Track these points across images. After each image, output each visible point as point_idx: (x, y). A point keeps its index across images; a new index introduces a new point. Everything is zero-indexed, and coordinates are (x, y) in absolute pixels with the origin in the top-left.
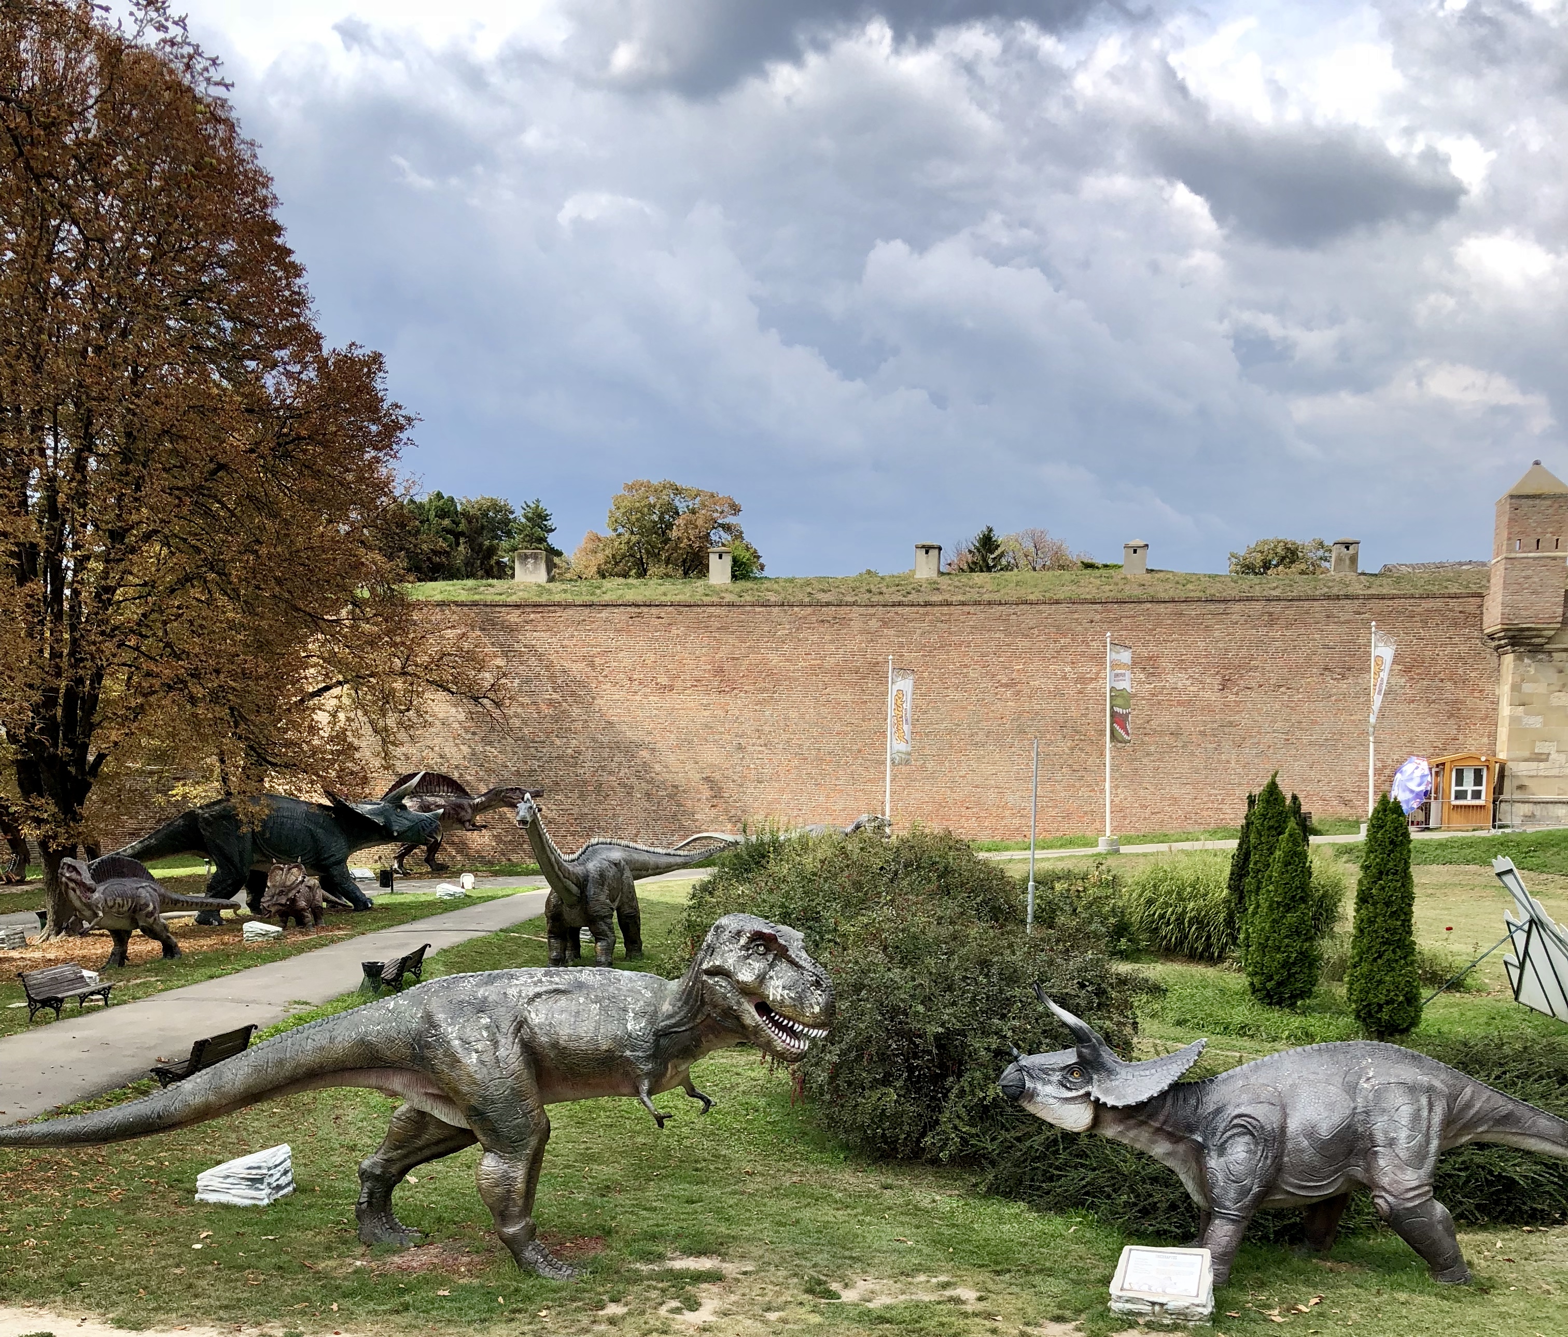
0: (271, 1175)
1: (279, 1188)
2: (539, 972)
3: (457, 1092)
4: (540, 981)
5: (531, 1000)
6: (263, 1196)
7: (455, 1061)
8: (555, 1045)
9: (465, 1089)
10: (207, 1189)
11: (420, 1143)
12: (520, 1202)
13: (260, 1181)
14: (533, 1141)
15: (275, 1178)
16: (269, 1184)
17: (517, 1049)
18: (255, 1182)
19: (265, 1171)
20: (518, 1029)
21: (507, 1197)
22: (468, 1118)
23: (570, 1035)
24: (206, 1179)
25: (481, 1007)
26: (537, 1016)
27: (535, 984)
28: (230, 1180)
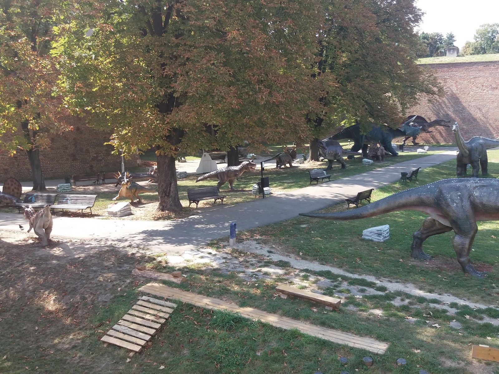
0: (384, 233)
1: (385, 237)
2: (477, 179)
3: (448, 215)
4: (477, 182)
5: (475, 188)
6: (381, 239)
7: (448, 205)
8: (482, 203)
9: (451, 214)
10: (365, 235)
11: (433, 229)
12: (466, 251)
13: (381, 235)
14: (472, 233)
15: (385, 234)
16: (383, 236)
17: (469, 203)
18: (379, 235)
19: (382, 232)
20: (470, 197)
21: (462, 249)
22: (451, 223)
23: (487, 200)
24: (365, 232)
25: (458, 189)
26: (476, 194)
27: (476, 183)
28: (372, 233)
